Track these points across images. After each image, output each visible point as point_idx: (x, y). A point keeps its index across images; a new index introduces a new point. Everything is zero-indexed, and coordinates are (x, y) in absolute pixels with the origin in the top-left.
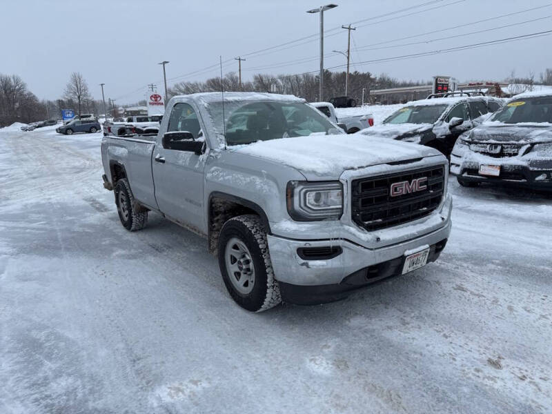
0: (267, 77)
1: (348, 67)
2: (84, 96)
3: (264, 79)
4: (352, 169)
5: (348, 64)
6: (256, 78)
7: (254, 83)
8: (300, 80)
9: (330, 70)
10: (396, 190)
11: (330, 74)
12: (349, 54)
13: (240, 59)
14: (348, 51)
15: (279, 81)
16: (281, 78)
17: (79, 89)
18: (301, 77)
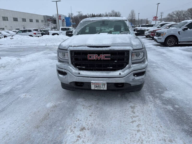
2: (134, 17)
4: (72, 46)
10: (90, 57)
17: (132, 15)
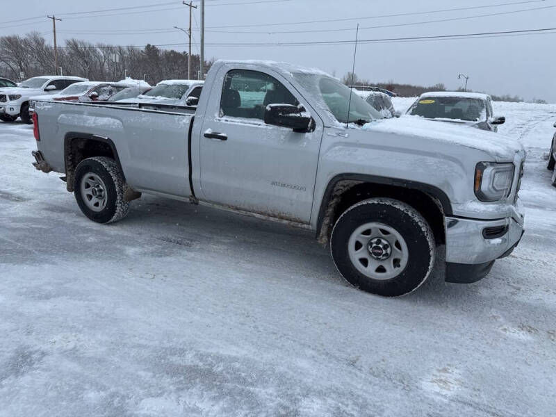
0: (82, 43)
1: (190, 47)
3: (79, 46)
5: (190, 44)
6: (69, 43)
7: (67, 48)
8: (125, 53)
9: (159, 48)
11: (157, 51)
12: (191, 33)
13: (54, 18)
14: (190, 29)
15: (99, 50)
16: (102, 47)
18: (125, 49)
